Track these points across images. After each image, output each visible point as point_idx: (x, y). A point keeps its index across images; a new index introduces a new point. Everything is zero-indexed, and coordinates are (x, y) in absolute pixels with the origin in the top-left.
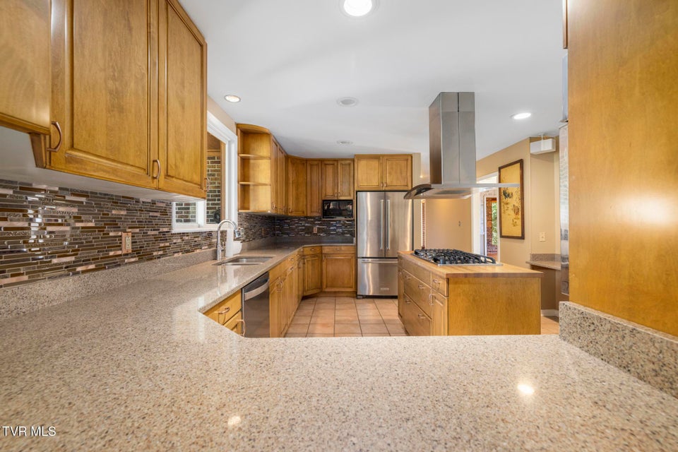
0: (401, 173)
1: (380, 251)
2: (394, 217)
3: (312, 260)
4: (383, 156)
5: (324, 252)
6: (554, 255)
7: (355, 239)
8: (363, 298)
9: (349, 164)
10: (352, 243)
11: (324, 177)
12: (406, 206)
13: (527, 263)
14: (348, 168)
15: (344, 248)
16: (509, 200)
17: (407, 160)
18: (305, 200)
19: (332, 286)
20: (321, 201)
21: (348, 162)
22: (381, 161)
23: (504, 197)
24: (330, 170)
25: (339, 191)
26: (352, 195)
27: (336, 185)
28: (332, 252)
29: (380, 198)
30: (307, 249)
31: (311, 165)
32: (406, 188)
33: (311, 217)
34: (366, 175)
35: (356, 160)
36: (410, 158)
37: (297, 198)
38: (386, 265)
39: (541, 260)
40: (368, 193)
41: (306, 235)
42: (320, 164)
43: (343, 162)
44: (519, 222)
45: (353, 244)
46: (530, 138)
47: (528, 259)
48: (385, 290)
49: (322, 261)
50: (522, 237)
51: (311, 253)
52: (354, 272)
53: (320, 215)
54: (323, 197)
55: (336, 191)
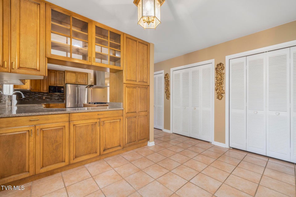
0: (84, 79)
1: (75, 105)
4: (77, 72)
5: (50, 106)
7: (65, 101)
11: (50, 77)
12: (85, 90)
14: (61, 74)
15: (60, 104)
18: (40, 85)
20: (48, 86)
21: (62, 72)
22: (76, 74)
24: (53, 74)
25: (57, 83)
26: (64, 85)
28: (54, 106)
29: (76, 87)
32: (85, 84)
34: (70, 78)
35: (65, 72)
36: (87, 74)
37: (36, 84)
41: (39, 100)
43: (59, 72)
45: (64, 103)
53: (48, 92)
54: (49, 84)
55: (56, 83)
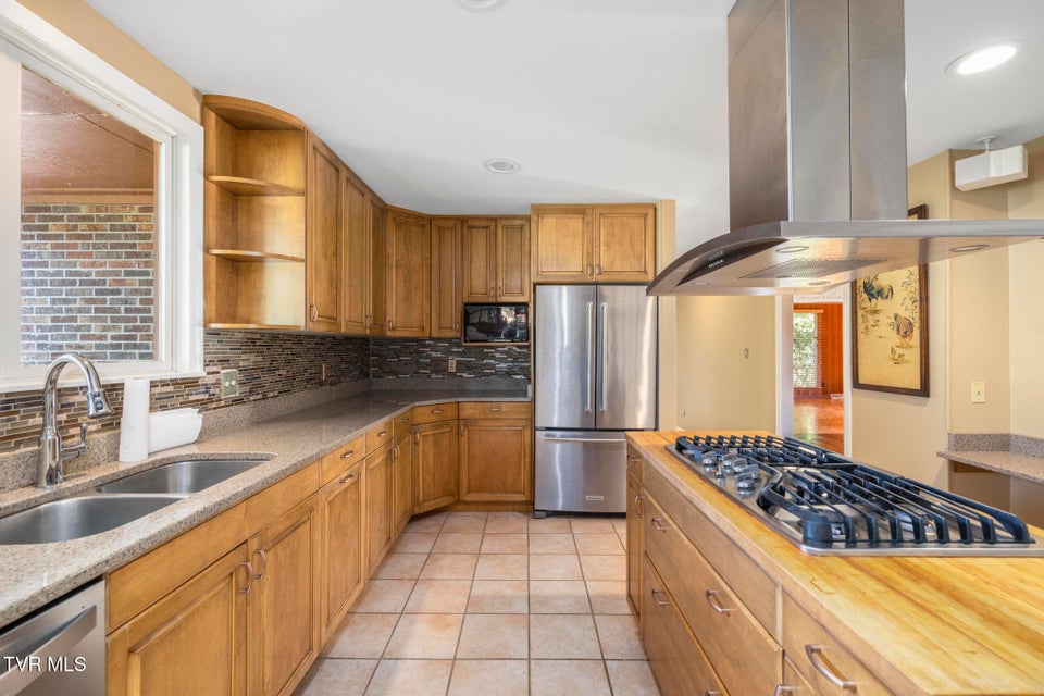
0: (632, 244)
1: (585, 414)
2: (614, 340)
3: (434, 435)
4: (593, 207)
5: (462, 415)
6: (1008, 436)
7: (530, 387)
8: (548, 516)
9: (522, 227)
10: (525, 395)
11: (466, 255)
12: (640, 316)
13: (940, 455)
14: (518, 236)
15: (508, 406)
16: (879, 303)
17: (646, 215)
18: (426, 303)
19: (481, 490)
20: (460, 307)
21: (518, 222)
22: (588, 218)
23: (865, 296)
24: (479, 240)
25: (500, 284)
26: (527, 293)
27: (492, 268)
28: (482, 416)
29: (585, 299)
30: (424, 411)
31: (440, 229)
32: (641, 278)
33: (440, 340)
34: (556, 249)
35: (534, 218)
36: (651, 212)
37: (408, 299)
38: (598, 446)
39: (977, 448)
40: (565, 288)
41: (434, 376)
42: (459, 228)
43: (507, 223)
44: (913, 356)
45: (527, 400)
46: (951, 151)
47: (943, 446)
48: (595, 500)
49: (459, 434)
50: (924, 391)
51: (433, 418)
52: (527, 460)
53: (459, 335)
54: (465, 295)
55: (493, 284)
